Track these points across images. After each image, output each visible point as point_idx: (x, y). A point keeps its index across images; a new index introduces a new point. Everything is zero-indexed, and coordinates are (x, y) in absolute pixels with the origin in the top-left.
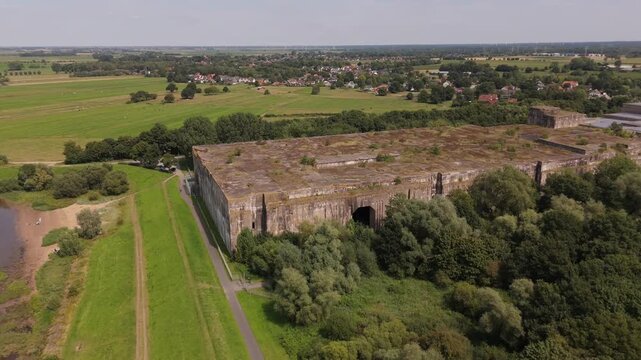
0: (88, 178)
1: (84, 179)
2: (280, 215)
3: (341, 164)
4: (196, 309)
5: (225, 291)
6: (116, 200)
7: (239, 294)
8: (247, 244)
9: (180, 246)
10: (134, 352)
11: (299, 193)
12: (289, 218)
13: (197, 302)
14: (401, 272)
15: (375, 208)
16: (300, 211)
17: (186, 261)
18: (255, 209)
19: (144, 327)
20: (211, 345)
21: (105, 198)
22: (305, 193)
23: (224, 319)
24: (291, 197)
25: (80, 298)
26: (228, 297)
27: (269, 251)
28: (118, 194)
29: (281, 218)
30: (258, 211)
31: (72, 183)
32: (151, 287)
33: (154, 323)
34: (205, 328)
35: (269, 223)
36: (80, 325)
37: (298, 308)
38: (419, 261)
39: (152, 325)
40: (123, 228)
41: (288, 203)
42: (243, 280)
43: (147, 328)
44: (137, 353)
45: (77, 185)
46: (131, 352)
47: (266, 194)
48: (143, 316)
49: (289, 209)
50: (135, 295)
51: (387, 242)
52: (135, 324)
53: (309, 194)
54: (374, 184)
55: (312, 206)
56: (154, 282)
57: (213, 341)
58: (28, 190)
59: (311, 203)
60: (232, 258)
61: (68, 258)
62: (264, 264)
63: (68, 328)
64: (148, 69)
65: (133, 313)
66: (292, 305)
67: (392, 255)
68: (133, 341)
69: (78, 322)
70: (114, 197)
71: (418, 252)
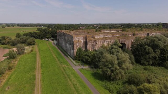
0: (22, 40)
1: (21, 41)
2: (93, 44)
3: (110, 32)
4: (63, 73)
5: (74, 68)
6: (31, 46)
7: (80, 70)
8: (81, 52)
9: (54, 55)
10: (34, 90)
11: (99, 36)
12: (95, 45)
13: (63, 71)
14: (147, 63)
15: (126, 44)
16: (99, 42)
17: (56, 59)
18: (83, 41)
19: (39, 81)
20: (73, 87)
21: (28, 46)
22: (101, 36)
23: (76, 77)
24: (96, 37)
25: (12, 71)
26: (75, 70)
27: (91, 54)
28: (32, 45)
29: (92, 45)
30: (84, 42)
31: (17, 41)
32: (42, 67)
33: (44, 79)
34: (69, 80)
35: (88, 46)
36: (10, 80)
37: (112, 71)
38: (155, 58)
39: (43, 80)
40: (33, 52)
41: (95, 39)
42: (81, 65)
43: (41, 81)
44: (36, 91)
45: (18, 42)
46: (33, 90)
47: (87, 36)
48: (39, 76)
49: (95, 41)
50: (36, 69)
51: (139, 51)
52: (35, 79)
53: (103, 37)
54: (126, 35)
55: (104, 41)
56: (44, 66)
57: (74, 85)
58: (3, 44)
59: (104, 40)
60: (75, 59)
61: (11, 60)
62: (89, 58)
63: (4, 81)
64: (42, 26)
65: (35, 76)
66: (109, 70)
67: (141, 56)
68: (34, 86)
69: (10, 78)
70: (30, 46)
71: (154, 54)
